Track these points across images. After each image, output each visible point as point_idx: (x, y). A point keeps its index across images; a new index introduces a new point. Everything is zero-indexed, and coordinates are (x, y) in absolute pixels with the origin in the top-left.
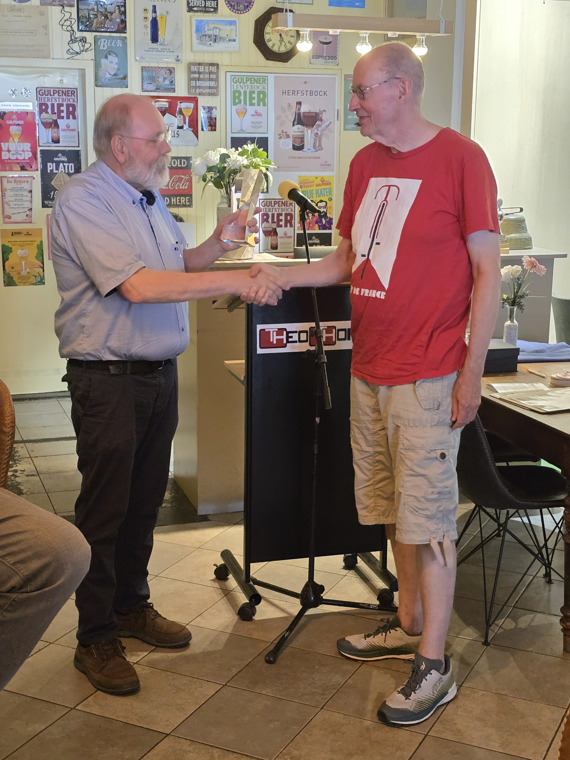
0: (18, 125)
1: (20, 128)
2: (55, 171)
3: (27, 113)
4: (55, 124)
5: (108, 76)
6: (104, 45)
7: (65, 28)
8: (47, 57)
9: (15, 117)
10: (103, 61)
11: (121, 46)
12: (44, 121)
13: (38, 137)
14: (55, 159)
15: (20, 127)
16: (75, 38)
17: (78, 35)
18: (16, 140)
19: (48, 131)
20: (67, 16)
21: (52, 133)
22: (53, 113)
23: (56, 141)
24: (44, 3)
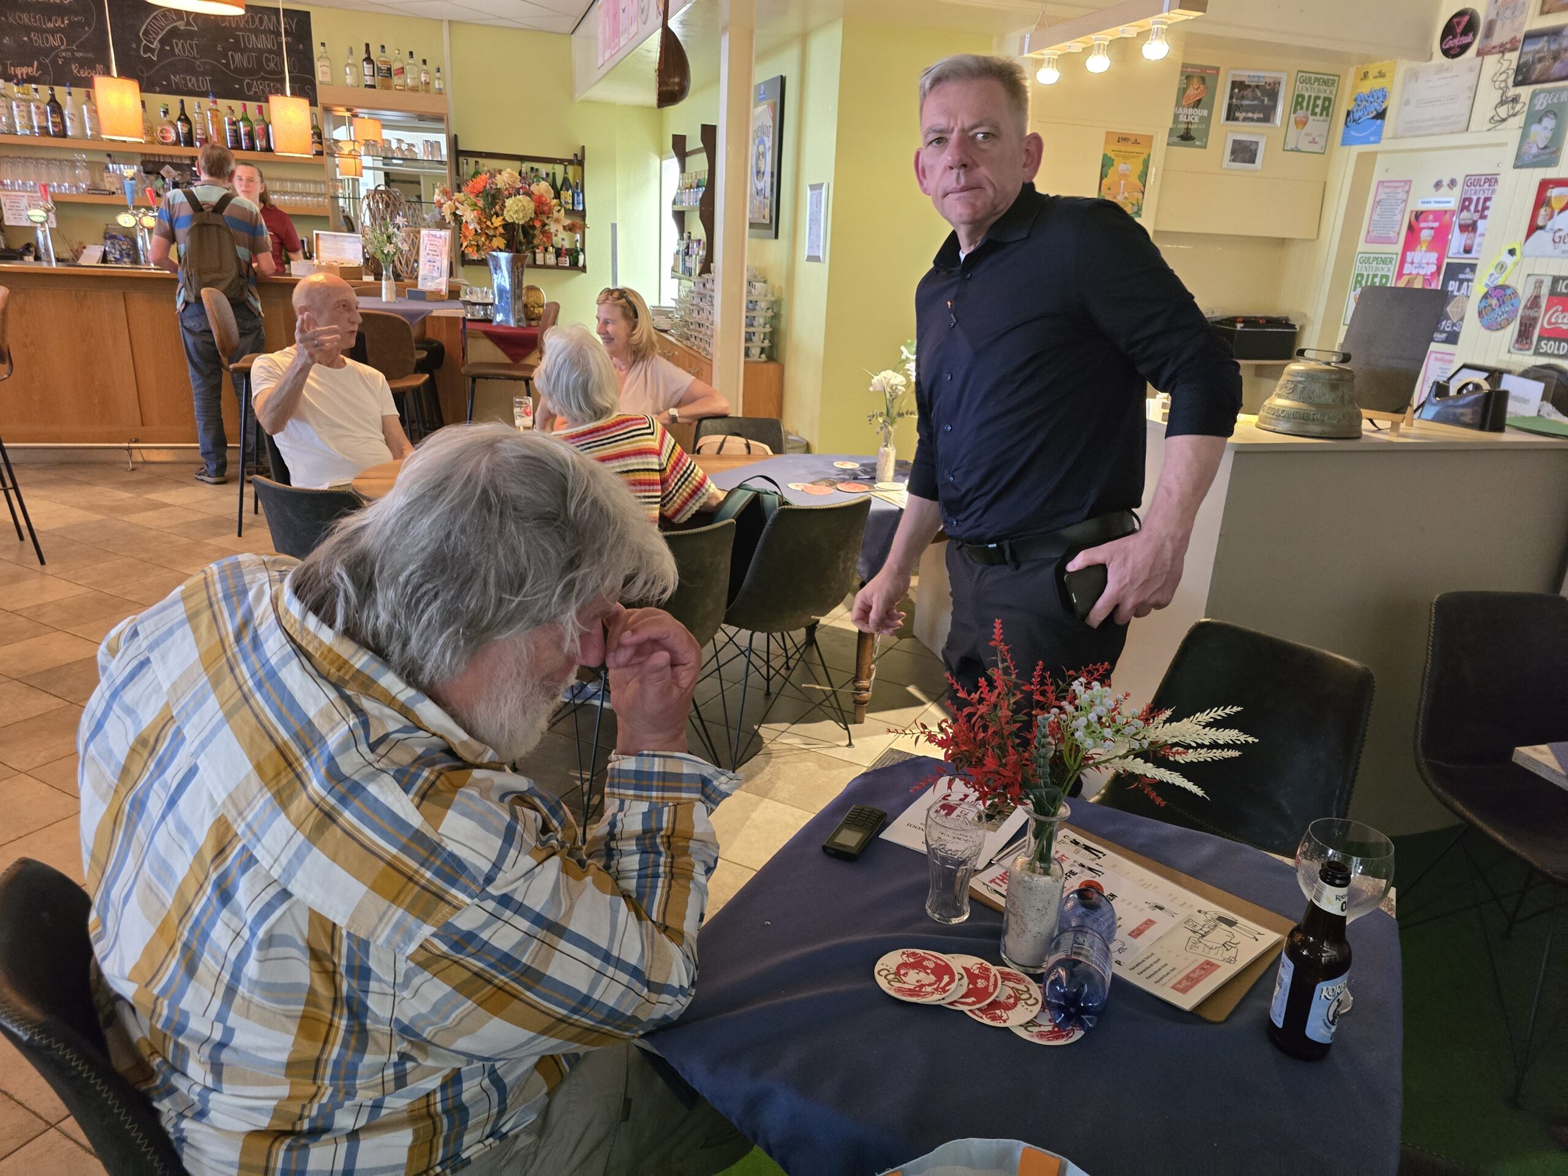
0: (1432, 228)
1: (1432, 232)
2: (1455, 293)
3: (1446, 212)
4: (1473, 227)
5: (1534, 150)
6: (1541, 104)
7: (1497, 84)
8: (1466, 130)
9: (1430, 218)
10: (1535, 127)
12: (1463, 222)
13: (1450, 244)
14: (1461, 276)
16: (1507, 97)
17: (1512, 92)
18: (1424, 248)
19: (1462, 236)
20: (1506, 64)
21: (1468, 238)
22: (1476, 211)
23: (1468, 250)
24: (1480, 53)
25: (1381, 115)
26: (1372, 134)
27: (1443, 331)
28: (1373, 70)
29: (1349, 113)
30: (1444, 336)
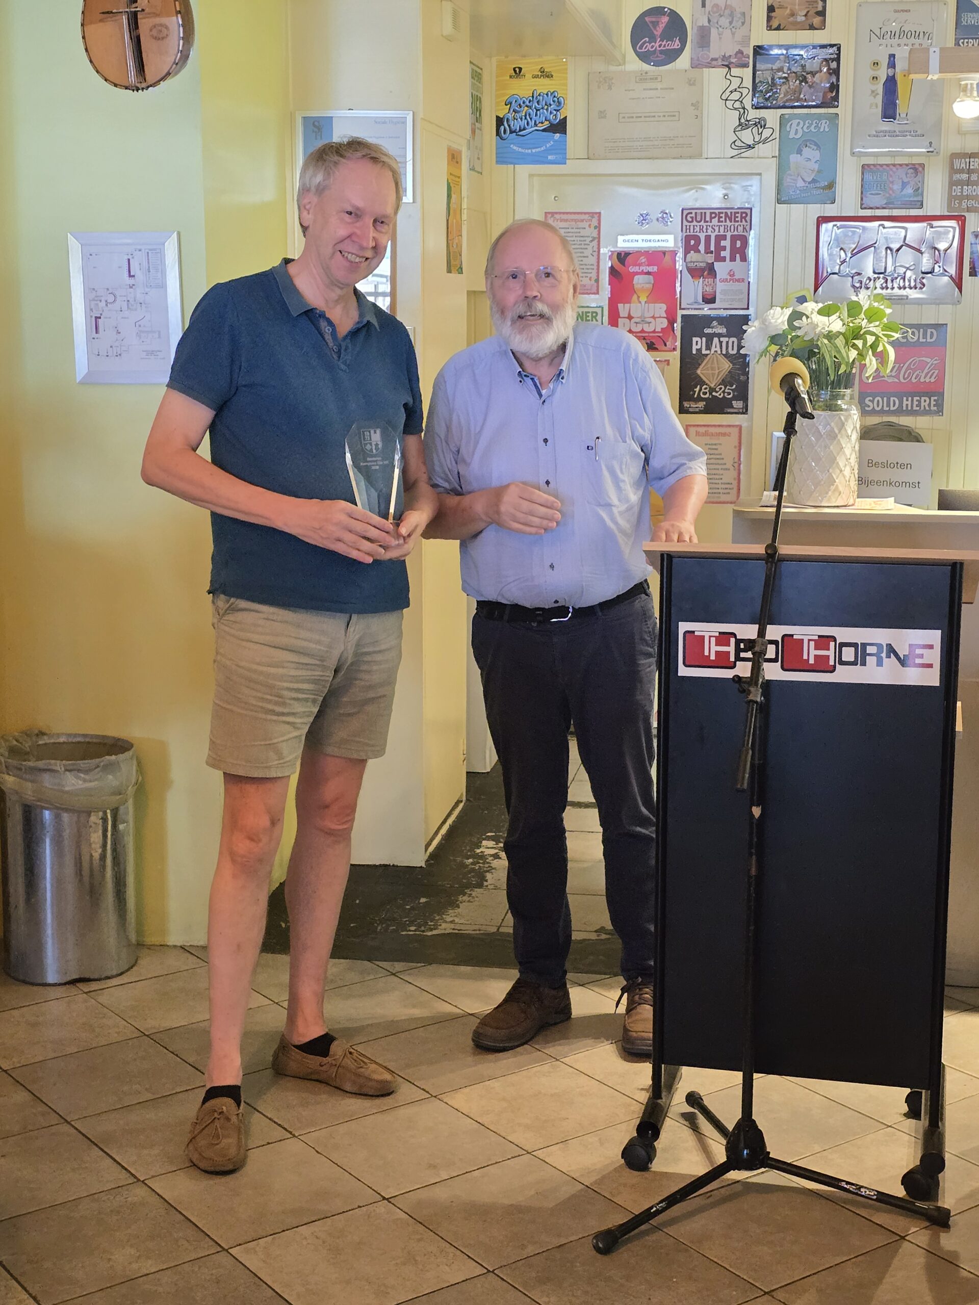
0: (648, 273)
2: (704, 352)
3: (664, 253)
4: (710, 271)
5: (800, 183)
6: (796, 130)
7: (729, 104)
8: (699, 155)
9: (643, 261)
10: (794, 158)
11: (827, 130)
12: (692, 265)
13: (680, 292)
14: (707, 331)
15: (651, 277)
16: (747, 121)
17: (753, 114)
18: (643, 299)
19: (696, 282)
20: (736, 83)
21: (704, 285)
22: (708, 251)
23: (709, 299)
24: (696, 64)
25: (560, 127)
26: (549, 151)
27: (699, 399)
28: (530, 67)
29: (499, 121)
30: (701, 405)
